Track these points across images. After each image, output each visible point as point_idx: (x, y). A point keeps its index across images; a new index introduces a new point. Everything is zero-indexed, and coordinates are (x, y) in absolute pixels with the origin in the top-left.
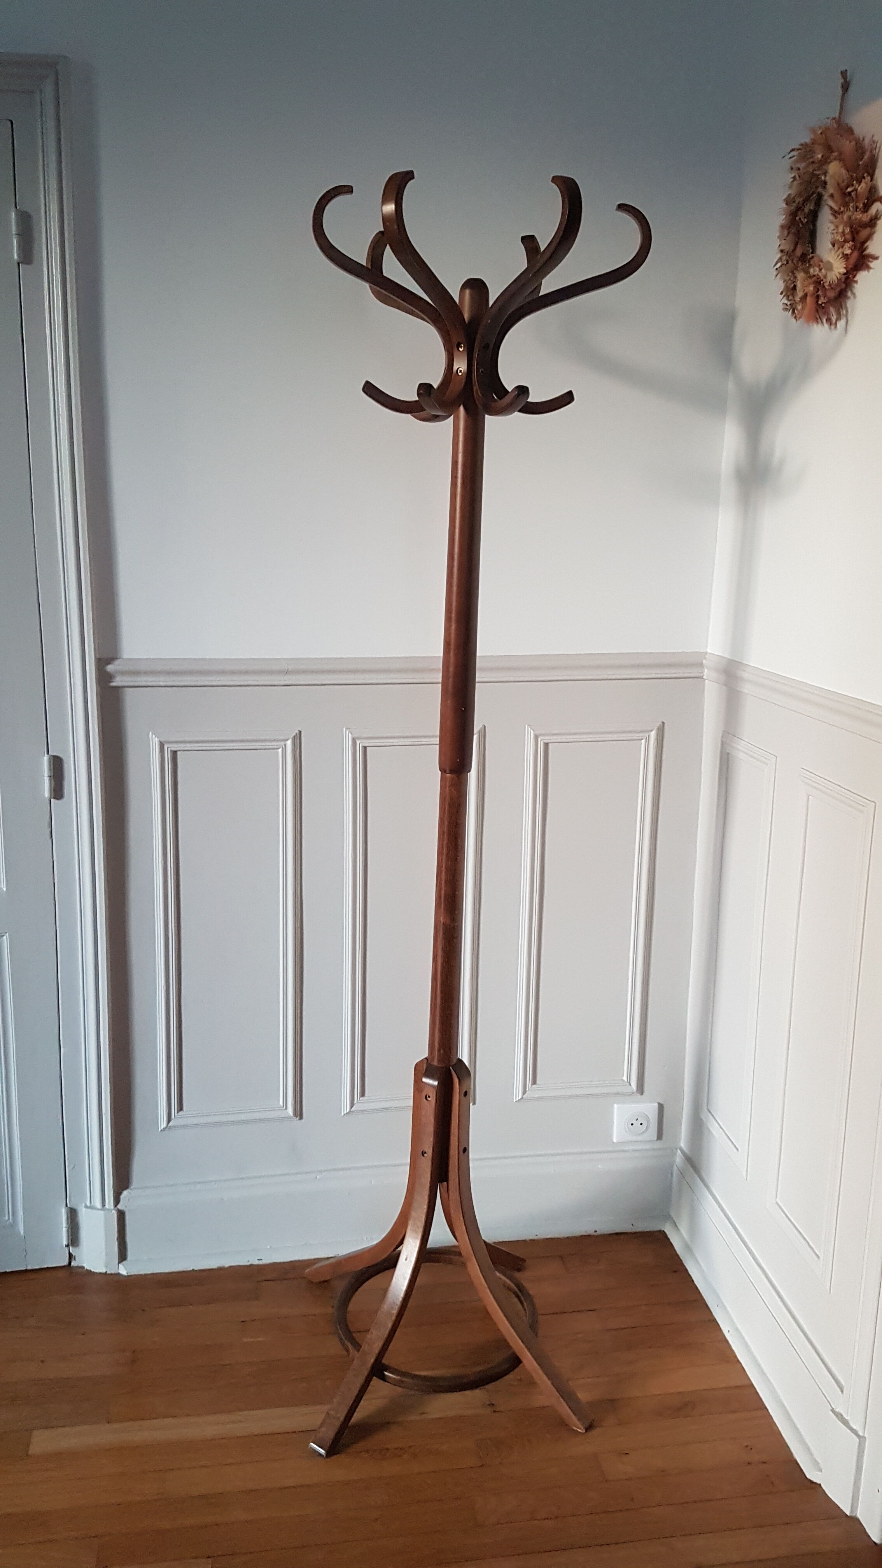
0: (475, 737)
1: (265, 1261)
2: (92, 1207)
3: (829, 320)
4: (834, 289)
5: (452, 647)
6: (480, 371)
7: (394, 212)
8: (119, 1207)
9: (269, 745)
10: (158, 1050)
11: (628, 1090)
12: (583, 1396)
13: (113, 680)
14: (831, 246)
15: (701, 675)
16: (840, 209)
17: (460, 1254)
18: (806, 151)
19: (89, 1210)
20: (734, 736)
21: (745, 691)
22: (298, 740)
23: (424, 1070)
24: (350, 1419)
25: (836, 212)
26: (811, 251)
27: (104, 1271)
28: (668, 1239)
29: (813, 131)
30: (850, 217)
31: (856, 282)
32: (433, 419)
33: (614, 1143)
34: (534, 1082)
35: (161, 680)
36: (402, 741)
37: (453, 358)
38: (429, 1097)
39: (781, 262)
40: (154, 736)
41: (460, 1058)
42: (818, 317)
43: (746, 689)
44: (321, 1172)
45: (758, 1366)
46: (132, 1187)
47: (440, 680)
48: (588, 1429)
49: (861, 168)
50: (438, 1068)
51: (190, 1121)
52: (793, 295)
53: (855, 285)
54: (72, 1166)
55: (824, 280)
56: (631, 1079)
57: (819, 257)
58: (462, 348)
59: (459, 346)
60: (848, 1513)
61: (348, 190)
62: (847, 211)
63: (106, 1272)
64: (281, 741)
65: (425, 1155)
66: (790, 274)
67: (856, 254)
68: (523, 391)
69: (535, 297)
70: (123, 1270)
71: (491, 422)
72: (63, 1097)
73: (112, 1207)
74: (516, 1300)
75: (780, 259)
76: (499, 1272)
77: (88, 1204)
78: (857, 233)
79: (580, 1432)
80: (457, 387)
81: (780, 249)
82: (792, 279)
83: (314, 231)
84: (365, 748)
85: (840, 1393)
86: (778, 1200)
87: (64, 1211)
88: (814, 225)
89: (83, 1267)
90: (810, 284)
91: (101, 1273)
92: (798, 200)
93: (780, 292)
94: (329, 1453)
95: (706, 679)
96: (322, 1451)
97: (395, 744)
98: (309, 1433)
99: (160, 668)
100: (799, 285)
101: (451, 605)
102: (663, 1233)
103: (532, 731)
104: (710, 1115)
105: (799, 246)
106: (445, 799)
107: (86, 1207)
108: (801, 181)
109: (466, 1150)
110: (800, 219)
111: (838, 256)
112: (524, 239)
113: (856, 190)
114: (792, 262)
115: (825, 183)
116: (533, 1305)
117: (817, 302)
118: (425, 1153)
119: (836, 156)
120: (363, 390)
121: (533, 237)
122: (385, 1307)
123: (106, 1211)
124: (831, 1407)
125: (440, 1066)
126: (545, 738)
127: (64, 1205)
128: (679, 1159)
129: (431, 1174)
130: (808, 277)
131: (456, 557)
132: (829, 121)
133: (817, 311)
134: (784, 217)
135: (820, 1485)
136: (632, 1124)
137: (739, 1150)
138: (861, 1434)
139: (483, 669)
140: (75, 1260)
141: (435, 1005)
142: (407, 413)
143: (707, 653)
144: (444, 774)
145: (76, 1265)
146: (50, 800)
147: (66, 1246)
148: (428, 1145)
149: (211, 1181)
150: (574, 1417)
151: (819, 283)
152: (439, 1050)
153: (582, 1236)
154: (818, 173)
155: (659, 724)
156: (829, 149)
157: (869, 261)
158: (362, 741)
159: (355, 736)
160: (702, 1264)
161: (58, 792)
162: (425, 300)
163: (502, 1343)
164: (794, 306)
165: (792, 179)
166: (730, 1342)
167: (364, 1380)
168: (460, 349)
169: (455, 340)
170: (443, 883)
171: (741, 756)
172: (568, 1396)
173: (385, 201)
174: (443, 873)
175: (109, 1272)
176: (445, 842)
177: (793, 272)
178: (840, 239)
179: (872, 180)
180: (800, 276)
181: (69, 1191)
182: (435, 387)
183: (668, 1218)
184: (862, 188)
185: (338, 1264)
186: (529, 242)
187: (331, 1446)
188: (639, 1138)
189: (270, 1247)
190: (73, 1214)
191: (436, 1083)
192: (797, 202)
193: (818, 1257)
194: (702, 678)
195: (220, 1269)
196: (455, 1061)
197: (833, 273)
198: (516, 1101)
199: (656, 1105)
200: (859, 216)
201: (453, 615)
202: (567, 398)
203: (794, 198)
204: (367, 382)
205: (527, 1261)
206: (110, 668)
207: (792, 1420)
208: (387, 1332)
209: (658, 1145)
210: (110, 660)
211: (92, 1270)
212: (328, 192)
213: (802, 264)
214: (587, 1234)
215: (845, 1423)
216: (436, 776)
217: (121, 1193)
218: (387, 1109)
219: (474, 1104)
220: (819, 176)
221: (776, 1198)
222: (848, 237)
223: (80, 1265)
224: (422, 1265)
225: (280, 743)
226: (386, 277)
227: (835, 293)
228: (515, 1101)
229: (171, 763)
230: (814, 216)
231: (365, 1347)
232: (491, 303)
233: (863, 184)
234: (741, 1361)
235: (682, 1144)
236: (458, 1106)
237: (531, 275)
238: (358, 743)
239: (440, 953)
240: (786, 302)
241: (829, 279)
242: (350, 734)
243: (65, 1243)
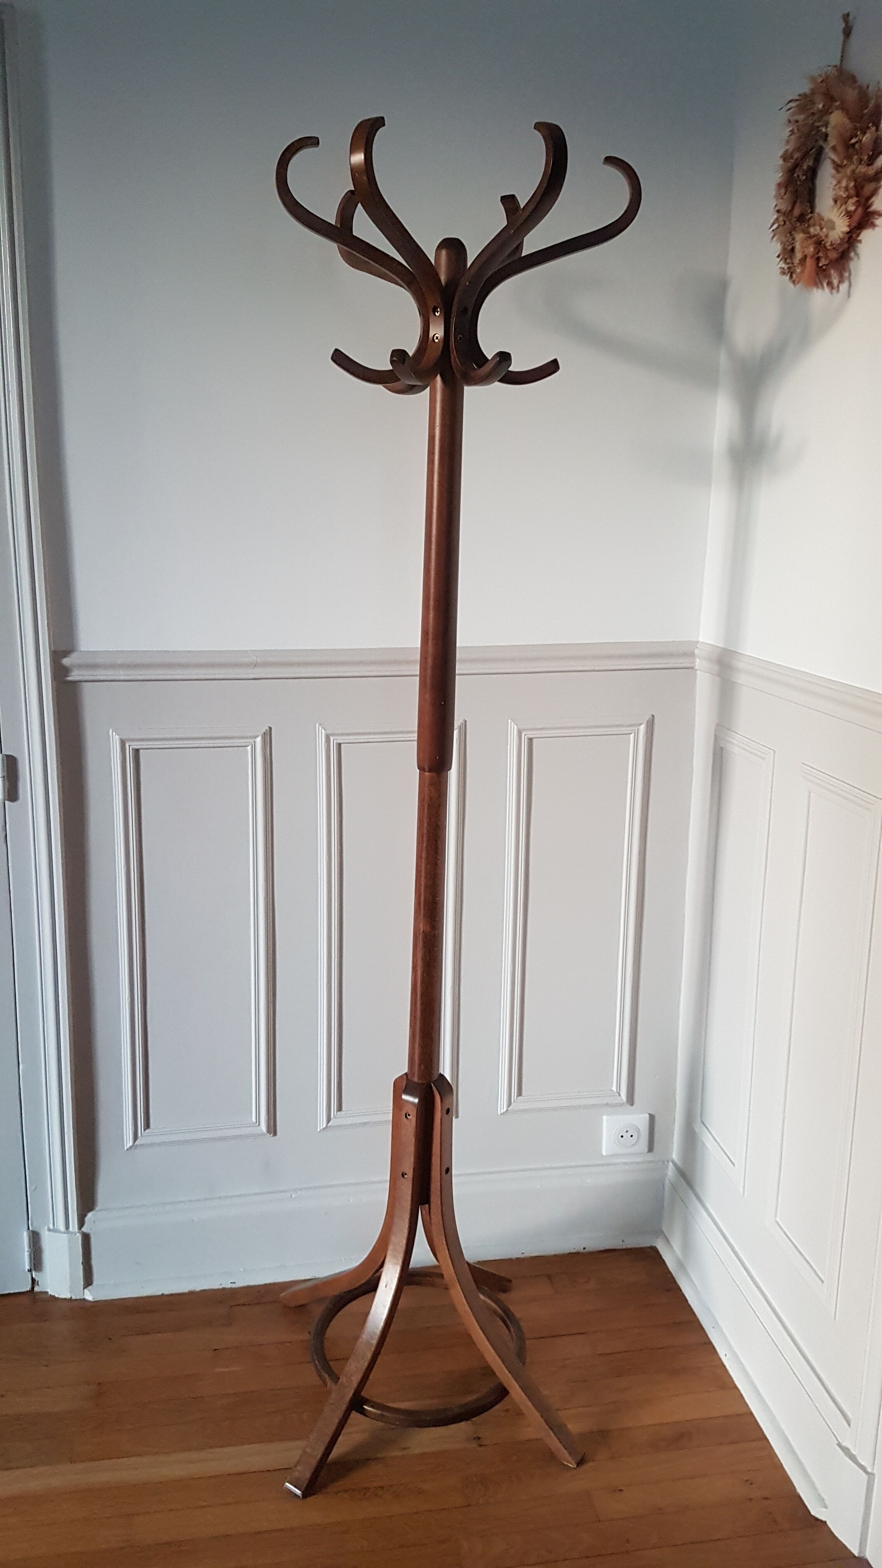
0: (456, 733)
1: (240, 1284)
2: (55, 1230)
3: (830, 284)
4: (837, 250)
5: (431, 636)
6: (459, 338)
7: (363, 161)
8: (84, 1229)
9: (237, 742)
10: (123, 1065)
11: (617, 1100)
12: (573, 1427)
13: (71, 674)
14: (832, 203)
15: (692, 665)
16: (843, 163)
17: (442, 1276)
18: (804, 102)
19: (52, 1233)
20: (728, 729)
21: (739, 681)
22: (268, 737)
23: (404, 1087)
24: (328, 1457)
25: (838, 166)
26: (809, 211)
27: (68, 1296)
28: (661, 1256)
29: (813, 79)
30: (853, 171)
31: (860, 241)
32: (408, 391)
33: (602, 1155)
34: (520, 1094)
35: (122, 674)
36: (378, 738)
37: (429, 322)
38: (409, 1115)
39: (778, 223)
40: (114, 733)
41: (442, 1073)
42: (818, 280)
43: (741, 679)
44: (295, 1190)
45: (759, 1394)
46: (97, 1209)
47: (418, 673)
48: (580, 1463)
49: (865, 117)
50: (418, 1084)
51: (157, 1139)
52: (791, 258)
53: (859, 245)
54: (33, 1188)
55: (826, 240)
56: (621, 1089)
57: (819, 214)
58: (439, 313)
59: (435, 310)
60: (856, 1555)
61: (313, 142)
62: (851, 164)
63: (71, 1297)
64: (251, 737)
65: (406, 1176)
66: (788, 235)
67: (860, 210)
68: (504, 357)
69: (516, 257)
70: (89, 1296)
71: (469, 391)
72: (23, 1115)
73: (76, 1229)
74: (501, 1323)
75: (777, 219)
76: (483, 1294)
77: (51, 1227)
78: (862, 188)
79: (571, 1467)
80: (433, 354)
81: (776, 209)
82: (790, 240)
83: (278, 188)
84: (339, 745)
85: (846, 1425)
86: (778, 1219)
87: (25, 1235)
88: (813, 183)
89: (47, 1292)
90: (810, 245)
91: (65, 1299)
92: (797, 155)
93: (777, 255)
94: (306, 1495)
95: (698, 670)
96: (298, 1492)
97: (372, 740)
98: (284, 1472)
99: (119, 662)
100: (798, 246)
101: (429, 592)
102: (654, 1250)
103: (515, 726)
104: (704, 1128)
105: (798, 204)
106: (424, 799)
107: (49, 1230)
108: (800, 134)
109: (448, 1170)
110: (798, 176)
111: (841, 213)
112: (503, 198)
113: (861, 141)
114: (790, 223)
115: (826, 135)
116: (519, 1328)
117: (818, 263)
118: (406, 1174)
119: (837, 106)
120: (332, 359)
121: (513, 196)
122: (364, 1337)
123: (70, 1235)
124: (838, 1440)
125: (421, 1082)
126: (528, 733)
127: (26, 1229)
128: (671, 1171)
129: (412, 1196)
130: (808, 237)
131: (434, 539)
132: (830, 68)
133: (817, 274)
134: (781, 174)
135: (825, 1522)
136: (622, 1137)
137: (736, 1164)
138: (869, 1470)
139: (464, 661)
140: (38, 1285)
141: (415, 1017)
142: (379, 383)
143: (698, 642)
144: (423, 772)
145: (39, 1290)
146: (5, 803)
147: (28, 1271)
148: (408, 1165)
149: (182, 1202)
150: (564, 1451)
151: (819, 243)
152: (420, 1065)
153: (570, 1253)
154: (818, 124)
155: (648, 717)
156: (830, 98)
157: (875, 218)
158: (336, 738)
159: (329, 732)
160: (695, 1282)
161: (12, 794)
162: (398, 262)
163: (488, 1372)
164: (791, 271)
165: (790, 133)
166: (728, 1367)
167: (342, 1415)
168: (436, 313)
169: (431, 304)
170: (423, 888)
171: (736, 750)
172: (558, 1429)
173: (353, 150)
174: (423, 879)
175: (74, 1298)
176: (425, 845)
177: (791, 235)
178: (843, 194)
179: (877, 130)
180: (799, 237)
181: (31, 1214)
182: (411, 354)
183: (660, 1233)
184: (867, 138)
185: (317, 1287)
186: (509, 201)
187: (307, 1486)
188: (629, 1151)
189: (244, 1269)
190: (35, 1239)
191: (416, 1101)
192: (795, 157)
193: (823, 1281)
194: (692, 668)
195: (191, 1293)
196: (435, 1077)
197: (835, 232)
198: (501, 1114)
199: (647, 1115)
200: (862, 169)
201: (432, 602)
202: (552, 367)
203: (792, 153)
204: (336, 350)
205: (513, 1282)
206: (66, 661)
207: (794, 1452)
208: (366, 1364)
209: (650, 1157)
210: (66, 653)
211: (56, 1296)
212: (293, 144)
213: (801, 225)
214: (574, 1251)
215: (853, 1458)
216: (414, 774)
217: (85, 1216)
218: (365, 1124)
219: (457, 1117)
220: (820, 128)
221: (776, 1215)
222: (852, 192)
223: (44, 1290)
224: (404, 1288)
225: (248, 740)
226: (356, 237)
227: (837, 254)
228: (499, 1114)
229: (133, 763)
230: (813, 173)
231: (343, 1380)
232: (469, 264)
233: (868, 135)
234: (739, 1387)
235: (675, 1156)
236: (439, 1125)
237: (512, 231)
238: (332, 739)
239: (420, 962)
240: (783, 266)
241: (831, 239)
242: (323, 730)
243: (27, 1267)
